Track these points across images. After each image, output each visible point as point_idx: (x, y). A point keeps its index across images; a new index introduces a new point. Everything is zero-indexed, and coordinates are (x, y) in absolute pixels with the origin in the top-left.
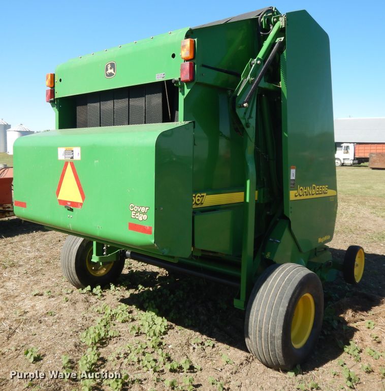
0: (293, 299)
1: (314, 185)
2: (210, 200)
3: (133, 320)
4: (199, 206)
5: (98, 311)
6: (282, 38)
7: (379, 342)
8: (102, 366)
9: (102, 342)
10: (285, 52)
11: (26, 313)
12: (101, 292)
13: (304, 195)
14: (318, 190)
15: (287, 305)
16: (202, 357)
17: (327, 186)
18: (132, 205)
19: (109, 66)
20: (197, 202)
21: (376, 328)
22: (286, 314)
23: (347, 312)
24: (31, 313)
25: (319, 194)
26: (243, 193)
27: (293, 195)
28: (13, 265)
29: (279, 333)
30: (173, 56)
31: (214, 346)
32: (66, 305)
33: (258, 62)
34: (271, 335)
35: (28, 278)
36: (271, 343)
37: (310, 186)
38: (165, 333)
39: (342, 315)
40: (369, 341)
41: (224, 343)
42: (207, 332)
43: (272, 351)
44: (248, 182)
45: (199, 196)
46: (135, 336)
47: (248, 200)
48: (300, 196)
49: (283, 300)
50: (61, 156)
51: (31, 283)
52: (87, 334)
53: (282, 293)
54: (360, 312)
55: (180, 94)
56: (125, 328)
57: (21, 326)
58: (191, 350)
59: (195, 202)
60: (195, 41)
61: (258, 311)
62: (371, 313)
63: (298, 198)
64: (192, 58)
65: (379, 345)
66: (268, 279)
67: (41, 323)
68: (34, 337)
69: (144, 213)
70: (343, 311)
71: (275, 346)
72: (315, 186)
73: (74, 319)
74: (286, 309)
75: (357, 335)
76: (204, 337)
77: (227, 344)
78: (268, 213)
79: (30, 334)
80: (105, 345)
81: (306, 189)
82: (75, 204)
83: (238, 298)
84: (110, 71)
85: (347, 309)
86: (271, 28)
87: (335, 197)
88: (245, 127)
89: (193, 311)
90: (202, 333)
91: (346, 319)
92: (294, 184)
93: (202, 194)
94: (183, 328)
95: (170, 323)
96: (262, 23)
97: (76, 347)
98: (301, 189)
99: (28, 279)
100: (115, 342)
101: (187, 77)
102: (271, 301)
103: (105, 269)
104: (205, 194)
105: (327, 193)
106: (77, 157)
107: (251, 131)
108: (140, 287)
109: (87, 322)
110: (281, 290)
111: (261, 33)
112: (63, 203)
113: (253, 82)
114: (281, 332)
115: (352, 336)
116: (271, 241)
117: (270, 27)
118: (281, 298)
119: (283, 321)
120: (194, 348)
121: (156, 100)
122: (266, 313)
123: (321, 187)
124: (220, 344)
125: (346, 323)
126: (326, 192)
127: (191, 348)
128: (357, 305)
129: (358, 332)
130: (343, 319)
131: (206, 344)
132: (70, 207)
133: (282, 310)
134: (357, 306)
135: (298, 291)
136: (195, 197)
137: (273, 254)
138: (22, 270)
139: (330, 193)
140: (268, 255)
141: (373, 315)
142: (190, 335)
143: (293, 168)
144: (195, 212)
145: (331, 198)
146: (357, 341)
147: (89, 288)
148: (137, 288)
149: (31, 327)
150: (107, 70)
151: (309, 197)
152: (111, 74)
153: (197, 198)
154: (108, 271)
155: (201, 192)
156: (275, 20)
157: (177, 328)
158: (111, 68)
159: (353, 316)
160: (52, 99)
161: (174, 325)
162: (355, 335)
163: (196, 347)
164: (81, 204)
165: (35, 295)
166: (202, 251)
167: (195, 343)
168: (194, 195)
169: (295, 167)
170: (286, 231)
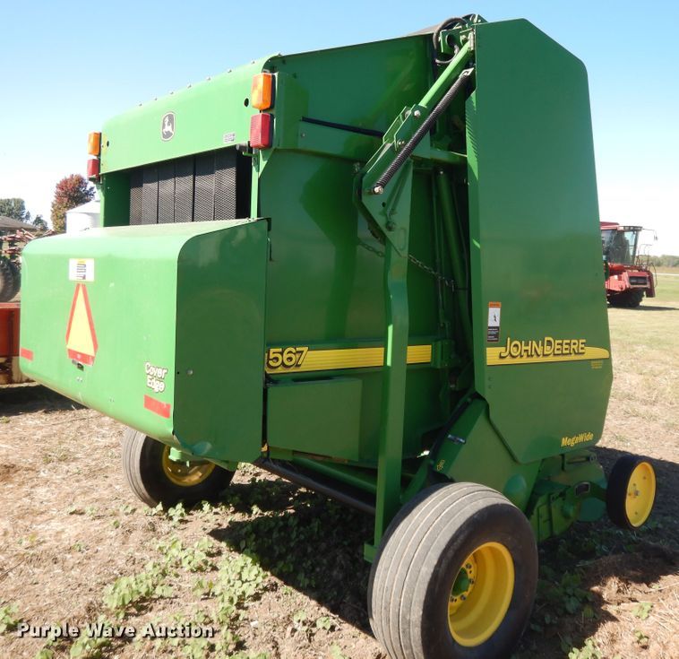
0: (451, 553)
1: (546, 339)
2: (317, 359)
3: (215, 568)
4: (291, 370)
5: (160, 548)
6: (471, 70)
7: (645, 647)
8: (119, 650)
9: (142, 605)
10: (473, 95)
11: (40, 543)
12: (182, 515)
13: (522, 356)
14: (559, 347)
15: (435, 562)
16: (301, 648)
17: (584, 341)
18: (148, 364)
19: (167, 120)
20: (287, 363)
21: (651, 617)
22: (431, 579)
23: (609, 583)
24: (48, 544)
25: (563, 354)
26: (383, 349)
27: (493, 355)
28: (64, 459)
29: (416, 614)
30: (247, 103)
31: (332, 628)
32: (113, 534)
33: (417, 113)
34: (404, 617)
35: (78, 481)
36: (404, 632)
37: (539, 339)
38: (257, 597)
39: (596, 588)
40: (628, 640)
41: (353, 625)
42: (333, 602)
43: (406, 649)
44: (390, 329)
45: (290, 352)
46: (202, 599)
47: (389, 363)
48: (513, 357)
49: (429, 553)
50: (74, 276)
51: (78, 492)
52: (114, 589)
53: (432, 540)
54: (634, 585)
55: (254, 169)
56: (190, 581)
57: (22, 566)
58: (288, 634)
59: (283, 362)
60: (274, 77)
61: (387, 569)
62: (655, 587)
63: (509, 361)
64: (268, 106)
65: (644, 653)
66: (414, 511)
67: (55, 563)
68: (33, 587)
69: (161, 379)
70: (600, 579)
71: (410, 640)
73: (113, 561)
74: (432, 570)
75: (605, 630)
76: (324, 610)
77: (358, 627)
78: (452, 386)
79: (30, 581)
80: (143, 612)
81: (527, 345)
82: (85, 358)
83: (372, 543)
84: (168, 128)
85: (608, 576)
86: (456, 51)
87: (608, 361)
88: (384, 230)
89: (325, 561)
90: (321, 601)
91: (605, 596)
92: (496, 336)
93: (299, 349)
94: (294, 591)
95: (275, 580)
96: (438, 44)
97: (89, 610)
98: (516, 346)
99: (77, 484)
100: (160, 607)
101: (257, 140)
102: (408, 553)
103: (200, 474)
104: (305, 349)
105: (583, 353)
106: (90, 277)
107: (400, 238)
108: (255, 509)
109: (134, 567)
110: (431, 533)
111: (437, 61)
112: (73, 354)
113: (400, 148)
114: (421, 613)
115: (593, 630)
116: (450, 439)
117: (454, 49)
118: (428, 549)
119: (425, 593)
120: (294, 631)
121: (228, 177)
122: (397, 576)
124: (346, 626)
125: (602, 602)
126: (581, 351)
127: (289, 629)
128: (634, 570)
129: (609, 624)
130: (599, 595)
131: (320, 624)
132: (80, 361)
133: (426, 571)
134: (632, 573)
135: (462, 537)
136: (282, 353)
137: (448, 465)
138: (73, 467)
139: (592, 353)
140: (440, 466)
141: (661, 591)
142: (301, 604)
143: (495, 306)
144: (269, 380)
145: (593, 362)
146: (600, 641)
147: (160, 507)
148: (250, 512)
149: (36, 570)
150: (164, 125)
151: (535, 359)
152: (167, 135)
153: (286, 356)
154: (204, 477)
155: (295, 344)
156: (464, 36)
157: (284, 589)
158: (169, 125)
159: (619, 591)
160: (94, 176)
161: (279, 583)
162: (600, 629)
163: (299, 629)
164: (93, 358)
165: (72, 513)
166: (295, 452)
167: (299, 621)
168: (280, 350)
169: (500, 303)
170: (481, 420)
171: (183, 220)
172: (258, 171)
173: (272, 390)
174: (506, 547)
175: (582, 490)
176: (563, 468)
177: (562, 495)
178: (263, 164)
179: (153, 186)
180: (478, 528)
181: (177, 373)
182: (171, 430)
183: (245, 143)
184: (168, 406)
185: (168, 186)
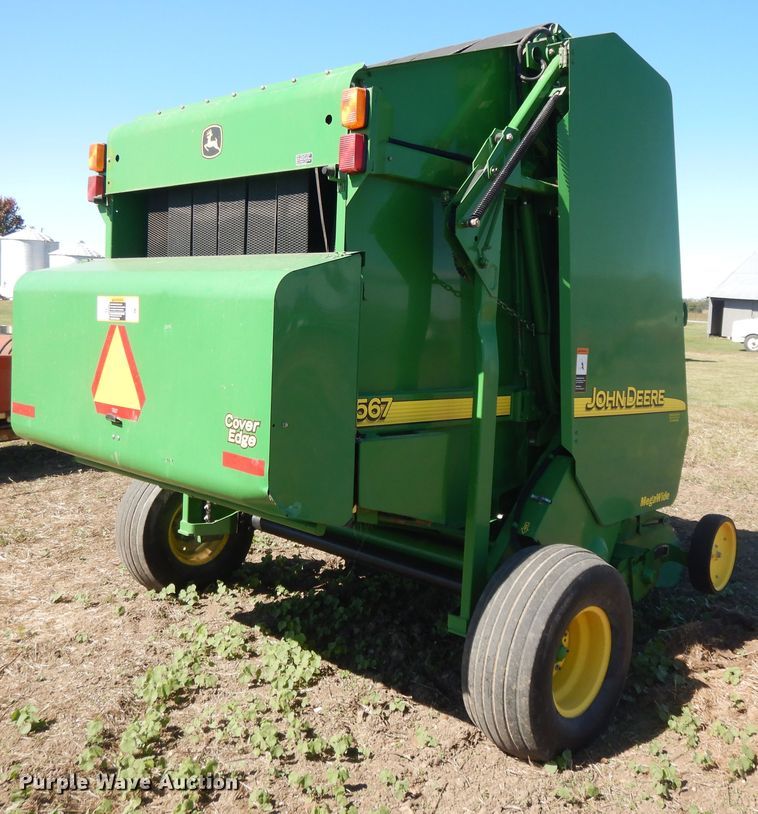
0: (558, 617)
1: (630, 389)
2: (401, 411)
3: (253, 654)
4: (376, 423)
5: (182, 636)
6: (563, 89)
7: (742, 711)
9: (180, 697)
10: (566, 117)
12: (195, 598)
13: (606, 408)
14: (641, 398)
15: (543, 627)
16: (379, 732)
17: (663, 391)
18: (229, 416)
19: (210, 134)
20: (372, 416)
21: (743, 682)
22: (539, 645)
23: (693, 651)
25: (644, 406)
26: (471, 399)
27: (580, 406)
28: (22, 539)
29: (524, 683)
30: (329, 120)
31: (406, 710)
32: (118, 621)
33: (509, 136)
34: (509, 688)
35: (49, 565)
36: (509, 703)
37: (622, 388)
38: (312, 683)
39: (680, 657)
40: (723, 707)
41: (429, 706)
42: (400, 684)
43: (510, 720)
44: (481, 377)
45: (375, 403)
46: (250, 688)
47: (479, 415)
48: (599, 409)
49: (535, 619)
50: (103, 314)
51: (55, 577)
52: (148, 680)
53: (537, 603)
54: (718, 651)
55: (339, 196)
56: (229, 670)
58: (360, 718)
59: (368, 415)
60: (368, 92)
61: (487, 638)
62: (740, 653)
63: (594, 413)
64: (361, 124)
65: (742, 717)
66: (512, 575)
67: (59, 657)
68: (41, 684)
69: (251, 433)
70: (683, 648)
71: (516, 710)
72: (633, 389)
73: (130, 651)
74: (540, 636)
75: (700, 695)
76: (392, 692)
77: (435, 708)
78: (532, 442)
79: (34, 677)
81: (611, 396)
82: (126, 412)
83: (457, 612)
84: (212, 144)
85: (692, 643)
86: (543, 67)
87: (683, 414)
88: (476, 267)
89: (379, 641)
90: (388, 684)
91: (690, 665)
92: (583, 385)
93: (383, 400)
94: (352, 674)
95: (327, 664)
96: (524, 57)
97: (122, 704)
98: (601, 396)
99: (50, 568)
100: (205, 697)
101: (350, 164)
102: (512, 620)
103: (210, 552)
104: (390, 400)
105: (662, 405)
106: (133, 317)
107: (490, 276)
108: (280, 589)
109: (156, 657)
110: (535, 597)
111: (522, 77)
112: (104, 408)
113: (494, 176)
114: (529, 681)
115: (688, 696)
116: (534, 499)
117: (540, 65)
118: (532, 614)
119: (533, 660)
120: (366, 715)
121: (297, 206)
122: (500, 644)
123: (649, 392)
124: (420, 707)
125: (689, 671)
126: (660, 402)
127: (360, 713)
128: (716, 636)
129: (703, 689)
130: (683, 663)
131: (392, 707)
132: (117, 417)
133: (534, 637)
134: (714, 639)
135: (568, 600)
136: (367, 404)
137: (535, 525)
138: (39, 550)
139: (671, 404)
140: (525, 529)
141: (746, 656)
142: (364, 687)
143: (583, 352)
144: (361, 435)
145: (671, 415)
146: (697, 707)
147: (171, 588)
148: (273, 593)
150: (205, 141)
151: (618, 412)
152: (213, 151)
153: (371, 407)
154: (215, 556)
155: (380, 395)
156: (551, 50)
157: (341, 673)
158: (213, 139)
159: (703, 659)
160: (100, 196)
161: (334, 667)
162: (695, 696)
163: (370, 712)
164: (138, 413)
165: (58, 601)
166: (380, 513)
167: (369, 704)
168: (365, 401)
169: (587, 349)
170: (566, 479)
171: (231, 251)
172: (346, 198)
173: (364, 446)
174: (605, 610)
175: (660, 552)
176: (638, 531)
177: (642, 559)
178: (352, 191)
179: (186, 210)
180: (582, 591)
181: (273, 426)
182: (265, 489)
183: (332, 166)
184: (262, 463)
185: (207, 212)
